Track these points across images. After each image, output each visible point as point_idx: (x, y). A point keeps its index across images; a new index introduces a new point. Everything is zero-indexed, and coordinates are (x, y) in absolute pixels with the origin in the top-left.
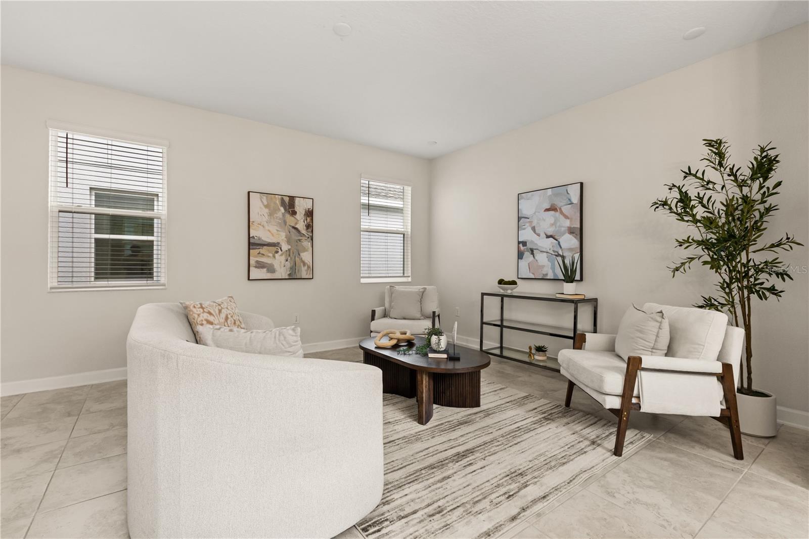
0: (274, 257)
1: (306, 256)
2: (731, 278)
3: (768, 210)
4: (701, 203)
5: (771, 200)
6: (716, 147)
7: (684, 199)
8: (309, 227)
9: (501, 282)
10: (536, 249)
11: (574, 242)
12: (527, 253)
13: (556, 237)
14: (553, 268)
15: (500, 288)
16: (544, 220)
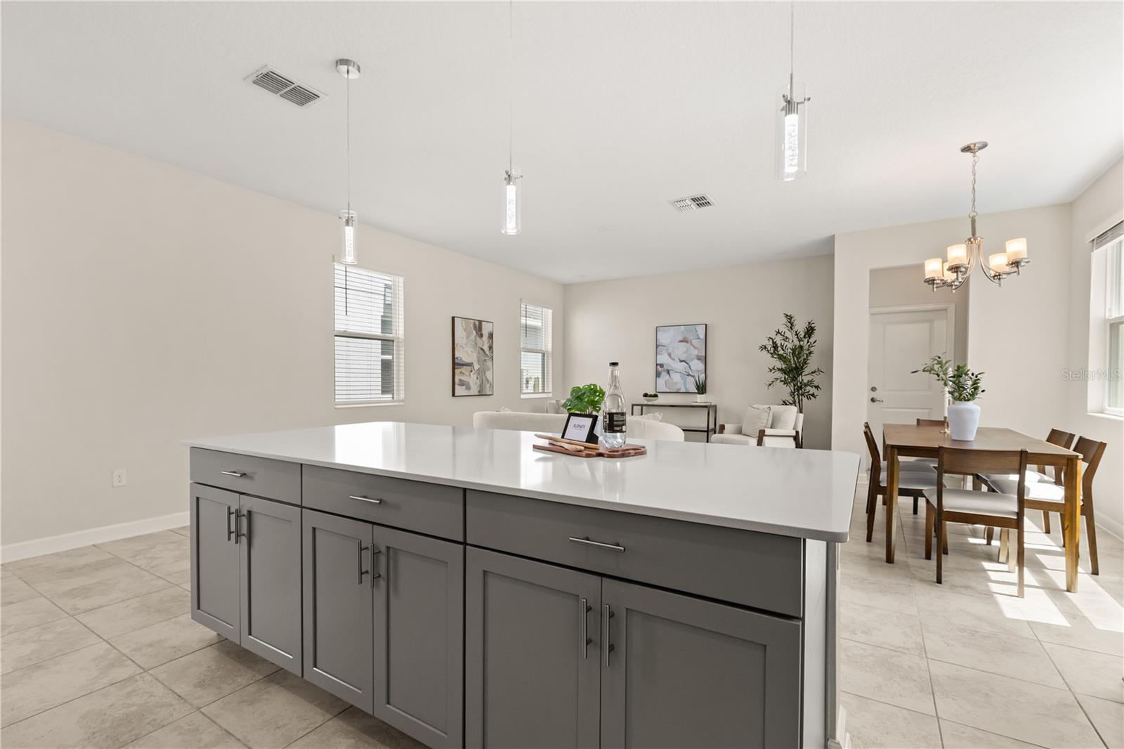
0: (470, 375)
1: (489, 375)
2: (794, 390)
3: (810, 353)
4: (782, 348)
5: (812, 349)
6: (789, 318)
7: (775, 346)
8: (491, 348)
9: (646, 395)
10: (671, 370)
11: (701, 366)
12: (664, 373)
13: (687, 362)
14: (685, 384)
15: (645, 400)
16: (678, 348)
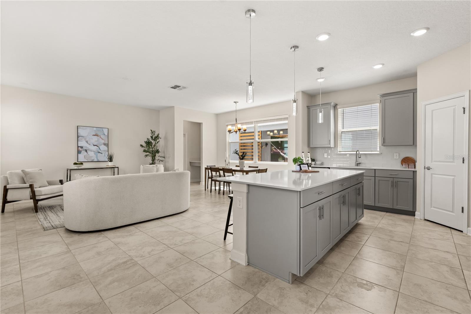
9: (75, 164)
10: (88, 150)
11: (106, 148)
12: (83, 151)
13: (98, 146)
14: (97, 157)
15: (75, 166)
16: (92, 139)
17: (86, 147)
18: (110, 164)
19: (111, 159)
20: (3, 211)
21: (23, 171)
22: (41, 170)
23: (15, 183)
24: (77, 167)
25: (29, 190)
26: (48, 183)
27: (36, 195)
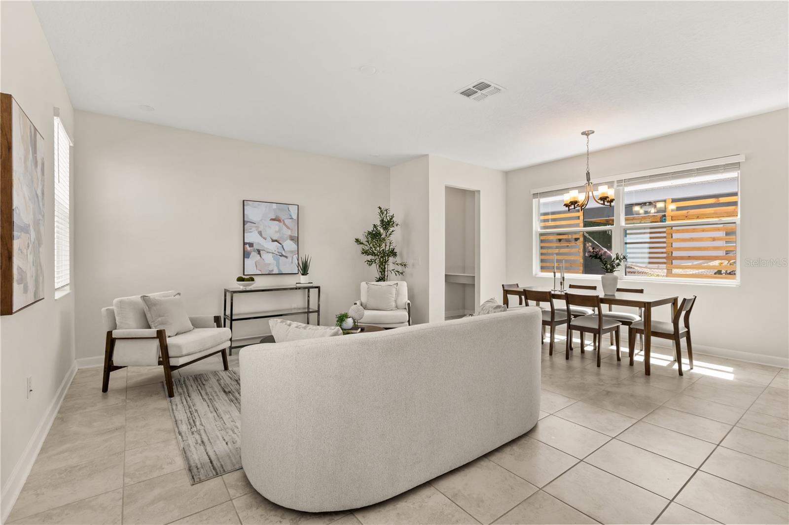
0: (27, 256)
9: (239, 279)
10: (262, 250)
11: (294, 247)
12: (254, 253)
13: (280, 242)
14: (278, 265)
15: (240, 285)
16: (270, 227)
17: (259, 244)
18: (303, 280)
19: (305, 270)
20: (105, 389)
21: (144, 298)
22: (179, 294)
23: (128, 327)
24: (244, 286)
25: (156, 343)
26: (193, 325)
27: (170, 356)
